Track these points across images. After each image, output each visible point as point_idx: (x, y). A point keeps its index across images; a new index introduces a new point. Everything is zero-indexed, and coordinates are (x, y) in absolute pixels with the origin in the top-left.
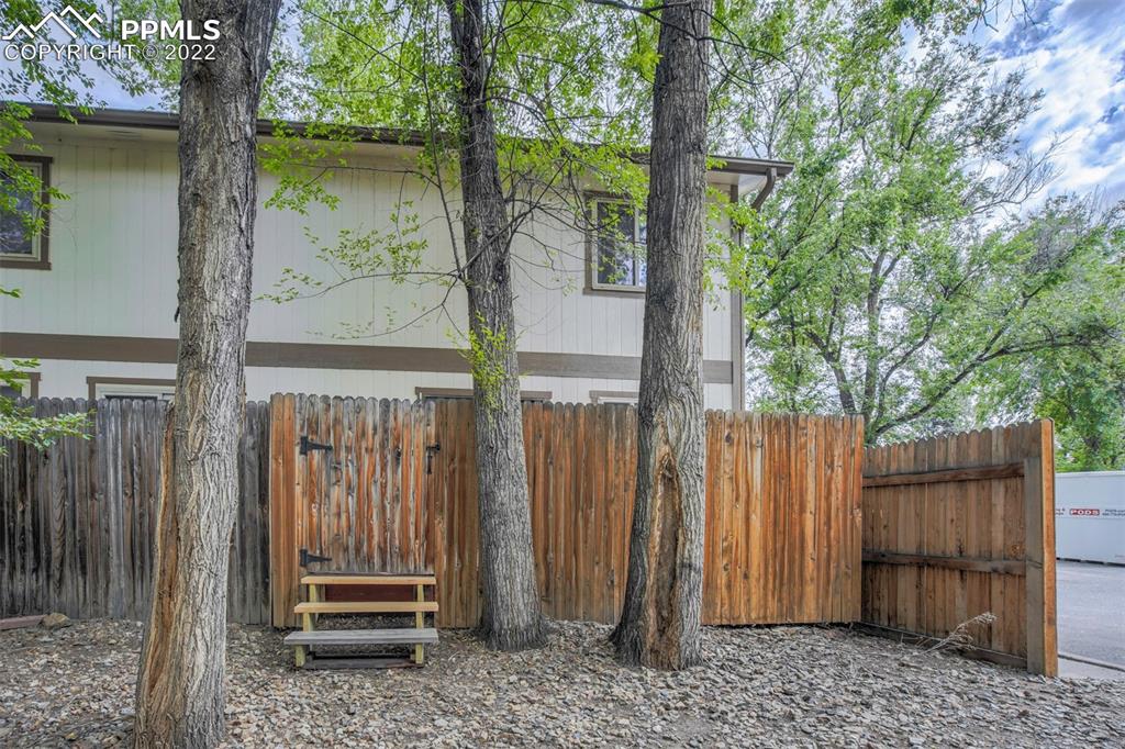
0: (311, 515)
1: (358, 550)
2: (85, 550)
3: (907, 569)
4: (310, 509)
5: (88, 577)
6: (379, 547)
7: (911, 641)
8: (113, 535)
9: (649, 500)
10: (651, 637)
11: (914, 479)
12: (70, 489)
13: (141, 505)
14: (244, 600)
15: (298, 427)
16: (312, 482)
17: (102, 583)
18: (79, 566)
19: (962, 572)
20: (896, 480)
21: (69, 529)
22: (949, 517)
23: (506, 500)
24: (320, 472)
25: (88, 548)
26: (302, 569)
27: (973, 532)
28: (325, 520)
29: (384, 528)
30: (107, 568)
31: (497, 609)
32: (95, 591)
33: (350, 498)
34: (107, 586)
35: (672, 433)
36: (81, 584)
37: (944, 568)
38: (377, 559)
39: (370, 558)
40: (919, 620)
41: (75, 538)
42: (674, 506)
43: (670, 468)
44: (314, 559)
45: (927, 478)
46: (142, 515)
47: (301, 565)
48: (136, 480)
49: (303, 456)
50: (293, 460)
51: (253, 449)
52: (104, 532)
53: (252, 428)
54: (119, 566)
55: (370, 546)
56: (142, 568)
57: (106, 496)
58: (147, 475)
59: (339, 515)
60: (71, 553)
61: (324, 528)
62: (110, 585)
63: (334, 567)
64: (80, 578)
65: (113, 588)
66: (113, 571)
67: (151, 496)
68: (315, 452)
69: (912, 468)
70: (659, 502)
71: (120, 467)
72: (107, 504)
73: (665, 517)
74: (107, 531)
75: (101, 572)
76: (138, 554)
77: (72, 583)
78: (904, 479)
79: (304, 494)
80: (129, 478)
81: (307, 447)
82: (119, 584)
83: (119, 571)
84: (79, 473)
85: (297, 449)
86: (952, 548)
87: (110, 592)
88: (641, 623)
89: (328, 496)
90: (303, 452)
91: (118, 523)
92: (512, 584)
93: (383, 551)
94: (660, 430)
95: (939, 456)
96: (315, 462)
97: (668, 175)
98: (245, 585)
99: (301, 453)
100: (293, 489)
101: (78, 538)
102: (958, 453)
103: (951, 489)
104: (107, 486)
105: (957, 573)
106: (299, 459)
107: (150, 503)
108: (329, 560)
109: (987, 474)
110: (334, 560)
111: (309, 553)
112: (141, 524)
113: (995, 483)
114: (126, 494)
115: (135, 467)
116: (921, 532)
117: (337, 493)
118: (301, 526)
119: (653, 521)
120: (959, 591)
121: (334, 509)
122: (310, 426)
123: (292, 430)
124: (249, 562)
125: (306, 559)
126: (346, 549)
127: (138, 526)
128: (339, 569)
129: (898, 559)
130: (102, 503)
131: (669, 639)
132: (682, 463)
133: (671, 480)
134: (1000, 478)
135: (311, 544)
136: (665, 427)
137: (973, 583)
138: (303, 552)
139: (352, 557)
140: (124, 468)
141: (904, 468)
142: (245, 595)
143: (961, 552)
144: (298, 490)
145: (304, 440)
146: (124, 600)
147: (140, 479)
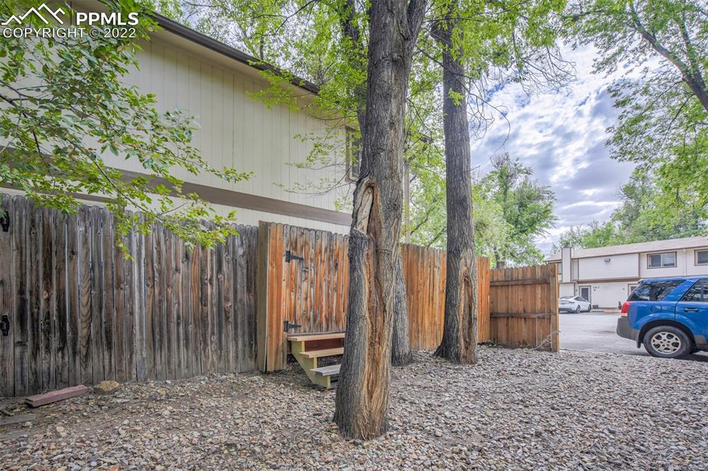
0: (291, 299)
1: (315, 320)
2: (110, 330)
3: (502, 319)
4: (290, 295)
5: (113, 351)
6: (325, 316)
7: (505, 346)
8: (137, 317)
9: (459, 291)
10: (463, 351)
11: (506, 283)
12: (97, 281)
13: (160, 293)
14: (237, 357)
15: (285, 245)
16: (292, 279)
17: (126, 355)
18: (105, 342)
19: (525, 318)
20: (498, 284)
21: (96, 313)
22: (520, 298)
23: (400, 291)
24: (296, 272)
25: (114, 329)
26: (285, 333)
27: (529, 303)
28: (298, 302)
29: (329, 307)
30: (131, 342)
31: (398, 345)
32: (120, 361)
33: (312, 289)
34: (131, 356)
35: (469, 261)
36: (107, 357)
37: (518, 318)
38: (324, 325)
39: (321, 323)
40: (507, 339)
41: (101, 319)
42: (469, 293)
43: (468, 277)
44: (292, 326)
45: (511, 283)
46: (160, 301)
47: (284, 331)
48: (156, 274)
49: (287, 263)
50: (281, 265)
51: (243, 256)
52: (129, 315)
53: (242, 242)
54: (141, 340)
55: (321, 317)
56: (161, 341)
57: (131, 287)
58: (166, 272)
59: (306, 299)
60: (97, 333)
61: (298, 308)
62: (134, 356)
63: (302, 331)
64: (106, 353)
65: (137, 358)
66: (137, 344)
67: (168, 286)
68: (294, 261)
69: (504, 279)
70: (463, 292)
71: (143, 265)
72: (132, 293)
73: (465, 297)
74: (132, 314)
75: (125, 347)
76: (157, 330)
77: (99, 357)
78: (502, 284)
79: (287, 286)
80: (151, 272)
81: (289, 257)
82: (142, 354)
83: (142, 344)
84: (106, 268)
85: (284, 259)
86: (521, 310)
87: (134, 361)
88: (458, 345)
89: (300, 288)
90: (288, 261)
91: (141, 308)
92: (404, 332)
93: (327, 320)
94: (463, 260)
95: (515, 275)
96: (294, 267)
97: (459, 148)
98: (237, 347)
99: (286, 261)
100: (281, 284)
101: (104, 320)
102: (523, 274)
103: (520, 288)
104: (131, 278)
105: (523, 319)
106: (285, 264)
107: (167, 292)
108: (300, 326)
109: (535, 283)
110: (302, 327)
111: (289, 323)
112: (160, 308)
113: (537, 286)
114: (148, 285)
115: (155, 265)
116: (508, 304)
117: (305, 285)
118: (284, 306)
119: (461, 300)
120: (523, 326)
121: (303, 296)
122: (291, 245)
123: (281, 246)
124: (240, 331)
125: (287, 326)
126: (309, 320)
127: (157, 309)
128: (305, 331)
129: (499, 316)
130: (127, 292)
131: (470, 351)
132: (472, 275)
133: (468, 283)
134: (539, 284)
135: (290, 318)
136: (465, 259)
137: (530, 323)
138: (286, 323)
139: (312, 323)
140: (147, 265)
141: (500, 279)
142: (237, 354)
143: (524, 311)
144: (284, 284)
145: (288, 253)
146: (146, 366)
147: (160, 274)
